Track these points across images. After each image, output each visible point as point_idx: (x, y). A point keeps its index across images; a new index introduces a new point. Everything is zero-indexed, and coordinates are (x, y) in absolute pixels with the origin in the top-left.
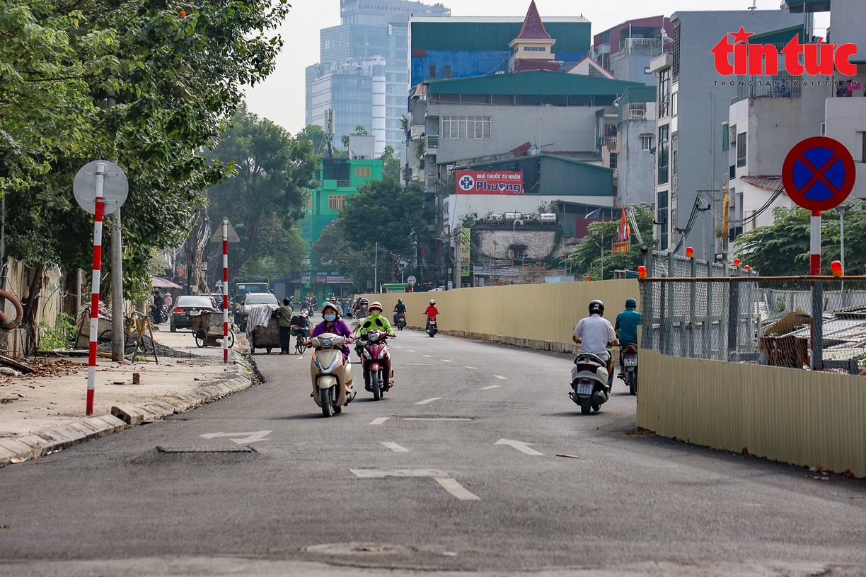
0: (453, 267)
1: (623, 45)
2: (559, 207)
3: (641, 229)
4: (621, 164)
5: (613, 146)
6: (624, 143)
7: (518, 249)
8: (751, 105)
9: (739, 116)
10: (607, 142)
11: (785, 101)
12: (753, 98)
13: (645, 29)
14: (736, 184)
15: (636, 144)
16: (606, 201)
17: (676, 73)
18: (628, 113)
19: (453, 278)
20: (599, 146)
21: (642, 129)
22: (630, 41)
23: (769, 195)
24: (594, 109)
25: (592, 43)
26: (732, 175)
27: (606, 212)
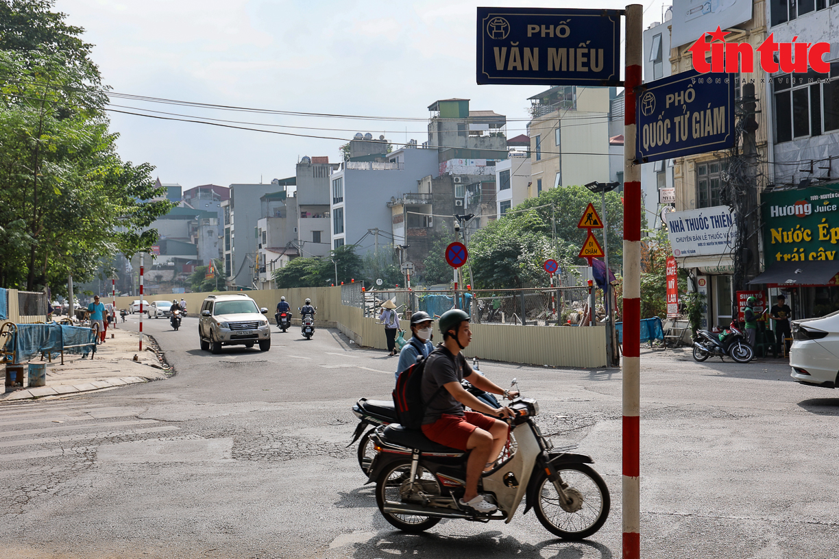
0: (132, 285)
1: (196, 196)
2: (175, 260)
3: (218, 269)
4: (200, 243)
5: (196, 235)
6: (201, 234)
7: (159, 277)
8: (268, 220)
9: (263, 225)
10: (193, 234)
11: (280, 220)
12: (268, 218)
13: (206, 189)
14: (263, 251)
15: (206, 235)
16: (194, 257)
17: (233, 207)
18: (202, 222)
19: (132, 290)
20: (190, 235)
21: (208, 229)
22: (199, 194)
23: (278, 255)
24: (187, 221)
25: (183, 194)
26: (260, 247)
27: (194, 262)
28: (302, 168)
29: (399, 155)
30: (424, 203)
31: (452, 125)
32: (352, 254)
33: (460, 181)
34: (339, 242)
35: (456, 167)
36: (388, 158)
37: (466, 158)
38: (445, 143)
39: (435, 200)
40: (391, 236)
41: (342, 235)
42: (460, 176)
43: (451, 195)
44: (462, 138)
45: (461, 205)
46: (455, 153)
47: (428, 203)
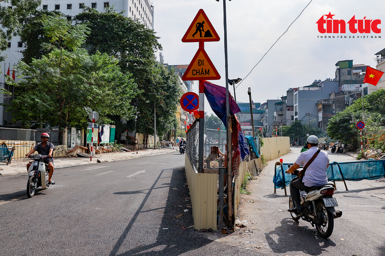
1: (265, 106)
5: (263, 119)
9: (275, 114)
20: (261, 119)
24: (260, 114)
28: (289, 92)
29: (322, 84)
30: (331, 103)
31: (345, 71)
32: (300, 124)
33: (347, 94)
34: (296, 119)
35: (346, 88)
36: (318, 86)
37: (351, 84)
38: (341, 79)
39: (336, 102)
40: (317, 117)
41: (297, 117)
42: (348, 91)
43: (343, 100)
44: (350, 76)
45: (348, 103)
46: (345, 82)
47: (333, 103)
